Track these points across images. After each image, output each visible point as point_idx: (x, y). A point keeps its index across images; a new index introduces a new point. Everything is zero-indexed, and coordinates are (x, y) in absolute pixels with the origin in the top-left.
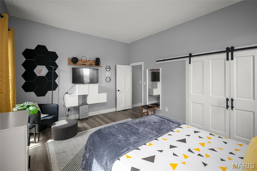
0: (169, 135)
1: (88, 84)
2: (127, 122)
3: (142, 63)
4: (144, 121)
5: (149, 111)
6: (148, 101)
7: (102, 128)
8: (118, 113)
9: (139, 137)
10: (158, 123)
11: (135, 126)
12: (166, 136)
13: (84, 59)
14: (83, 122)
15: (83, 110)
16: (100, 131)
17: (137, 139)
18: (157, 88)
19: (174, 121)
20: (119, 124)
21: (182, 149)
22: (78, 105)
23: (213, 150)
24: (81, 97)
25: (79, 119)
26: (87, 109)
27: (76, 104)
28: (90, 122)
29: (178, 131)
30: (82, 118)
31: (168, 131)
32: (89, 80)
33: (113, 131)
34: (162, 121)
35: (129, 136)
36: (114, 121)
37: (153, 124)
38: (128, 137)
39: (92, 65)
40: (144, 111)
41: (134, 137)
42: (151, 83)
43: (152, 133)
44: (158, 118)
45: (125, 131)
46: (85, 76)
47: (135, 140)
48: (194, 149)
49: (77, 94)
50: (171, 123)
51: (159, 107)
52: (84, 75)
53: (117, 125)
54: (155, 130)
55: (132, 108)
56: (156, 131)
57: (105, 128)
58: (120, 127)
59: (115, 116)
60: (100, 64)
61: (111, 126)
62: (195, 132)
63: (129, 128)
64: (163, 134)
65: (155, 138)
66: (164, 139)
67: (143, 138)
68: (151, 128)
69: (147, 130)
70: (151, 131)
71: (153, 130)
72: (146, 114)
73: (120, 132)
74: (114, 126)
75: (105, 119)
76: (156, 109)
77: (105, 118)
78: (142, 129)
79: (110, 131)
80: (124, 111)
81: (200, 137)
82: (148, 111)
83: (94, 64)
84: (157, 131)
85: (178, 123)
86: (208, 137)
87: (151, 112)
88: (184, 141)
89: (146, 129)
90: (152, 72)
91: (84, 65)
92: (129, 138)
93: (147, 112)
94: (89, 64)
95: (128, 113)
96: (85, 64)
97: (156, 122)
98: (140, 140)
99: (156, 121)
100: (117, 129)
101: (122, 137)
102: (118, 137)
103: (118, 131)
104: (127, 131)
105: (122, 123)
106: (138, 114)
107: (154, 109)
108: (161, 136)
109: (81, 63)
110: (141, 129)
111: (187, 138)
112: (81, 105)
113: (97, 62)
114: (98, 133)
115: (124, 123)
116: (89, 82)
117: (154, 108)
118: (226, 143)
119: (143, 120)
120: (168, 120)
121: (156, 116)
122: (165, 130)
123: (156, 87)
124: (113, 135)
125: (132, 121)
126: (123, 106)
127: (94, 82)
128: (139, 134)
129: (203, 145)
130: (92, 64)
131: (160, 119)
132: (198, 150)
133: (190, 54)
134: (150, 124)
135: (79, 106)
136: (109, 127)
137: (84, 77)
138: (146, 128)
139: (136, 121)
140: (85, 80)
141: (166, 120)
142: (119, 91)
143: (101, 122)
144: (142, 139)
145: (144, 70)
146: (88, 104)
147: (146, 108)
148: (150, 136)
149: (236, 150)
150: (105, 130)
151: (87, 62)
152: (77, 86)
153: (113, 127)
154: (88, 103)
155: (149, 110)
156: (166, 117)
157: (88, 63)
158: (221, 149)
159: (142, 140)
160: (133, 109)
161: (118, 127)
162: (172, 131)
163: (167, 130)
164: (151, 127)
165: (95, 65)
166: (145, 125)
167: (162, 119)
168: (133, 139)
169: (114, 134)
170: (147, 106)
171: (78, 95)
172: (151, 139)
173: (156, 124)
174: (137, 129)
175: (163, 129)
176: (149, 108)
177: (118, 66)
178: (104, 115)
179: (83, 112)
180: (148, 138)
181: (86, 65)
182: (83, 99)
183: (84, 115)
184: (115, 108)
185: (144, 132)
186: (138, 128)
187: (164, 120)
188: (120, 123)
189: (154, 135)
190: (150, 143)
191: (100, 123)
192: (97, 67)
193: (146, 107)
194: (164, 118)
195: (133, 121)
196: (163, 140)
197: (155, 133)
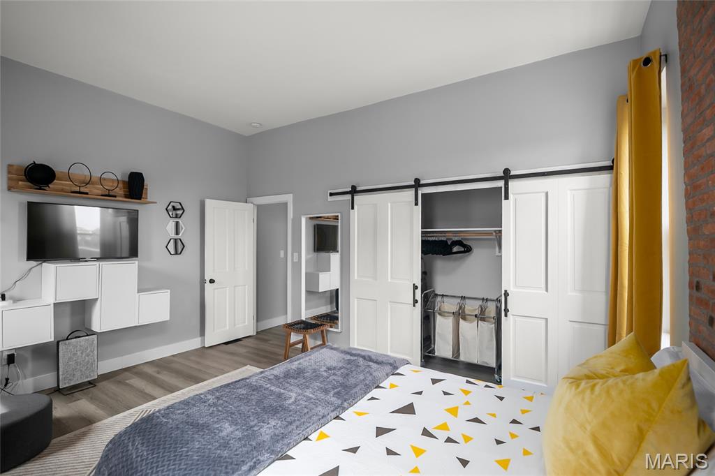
0: (372, 398)
1: (95, 263)
2: (246, 379)
3: (288, 198)
4: (298, 368)
5: (310, 337)
6: (306, 310)
7: (159, 411)
8: (210, 351)
9: (288, 419)
10: (339, 370)
11: (273, 388)
12: (363, 404)
13: (80, 172)
14: (74, 399)
15: (75, 354)
16: (152, 419)
17: (280, 427)
18: (330, 271)
19: (380, 359)
20: (217, 389)
21: (406, 431)
22: (53, 340)
23: (476, 420)
24: (68, 309)
25: (57, 390)
26: (92, 352)
27: (47, 336)
28: (106, 394)
29: (392, 386)
30: (72, 383)
31: (368, 389)
32: (98, 250)
33: (201, 414)
34: (349, 362)
35: (256, 421)
36: (197, 380)
37: (325, 374)
38: (252, 427)
39: (115, 196)
40: (294, 337)
41: (273, 422)
42: (313, 255)
43: (326, 401)
44: (337, 355)
45: (242, 408)
46: (81, 234)
47: (277, 432)
48: (435, 428)
49: (49, 298)
50: (374, 366)
51: (337, 324)
52: (78, 232)
53: (212, 392)
54: (332, 392)
55: (255, 334)
56: (335, 394)
57: (168, 408)
58: (224, 399)
59: (198, 363)
60: (146, 194)
61: (193, 398)
62: (435, 381)
63: (255, 397)
64: (355, 399)
65: (334, 414)
66: (360, 414)
67: (298, 420)
68: (321, 388)
69: (311, 395)
70: (322, 396)
71: (326, 391)
72: (300, 346)
73: (226, 415)
74: (202, 396)
75: (165, 377)
76: (327, 331)
77: (165, 372)
78: (294, 395)
79: (188, 416)
80: (229, 345)
81: (445, 393)
82: (304, 337)
83: (120, 191)
84: (337, 394)
85: (391, 364)
86: (462, 390)
87: (315, 339)
88: (409, 409)
89: (308, 393)
90: (315, 226)
91: (82, 192)
92: (255, 429)
93: (304, 342)
94: (100, 192)
95: (242, 350)
96: (83, 190)
97: (335, 368)
98: (292, 427)
99: (334, 364)
100: (214, 405)
101: (231, 429)
102: (220, 430)
103: (219, 411)
104: (248, 408)
105: (228, 385)
106: (277, 350)
107: (322, 331)
108: (351, 405)
109: (68, 188)
110: (292, 395)
111: (416, 400)
112: (67, 339)
113: (135, 186)
114: (145, 427)
115: (236, 382)
116: (99, 256)
117: (322, 328)
118: (501, 399)
119: (295, 365)
120: (365, 359)
121: (332, 351)
122: (358, 388)
123: (327, 269)
124: (199, 427)
125: (262, 372)
126: (228, 328)
127: (119, 256)
128: (285, 409)
129: (454, 411)
130: (111, 193)
131: (344, 359)
132: (444, 427)
133: (354, 187)
134: (316, 376)
135: (58, 342)
136: (186, 403)
137: (79, 238)
138: (308, 391)
139: (275, 372)
140: (80, 248)
141: (361, 359)
142: (212, 281)
143: (150, 389)
144: (298, 423)
145: (293, 220)
146: (94, 333)
147: (300, 329)
148: (321, 410)
149: (524, 412)
150: (170, 414)
151: (93, 184)
152: (49, 268)
153: (199, 399)
154: (96, 327)
155: (307, 336)
156: (358, 349)
157: (97, 189)
158: (494, 415)
159: (297, 427)
160: (260, 336)
161: (218, 398)
162: (378, 387)
163: (366, 385)
164: (321, 383)
165: (126, 197)
166: (304, 381)
167: (349, 357)
168: (267, 430)
169: (203, 425)
170: (302, 322)
171: (52, 301)
172: (324, 420)
173: (334, 374)
174: (279, 395)
175: (356, 386)
176: (307, 329)
177: (209, 202)
178: (161, 364)
179: (77, 363)
180: (315, 418)
181: (87, 193)
182: (73, 314)
183: (78, 374)
184: (199, 339)
185: (301, 402)
186: (282, 391)
187: (356, 358)
188: (221, 387)
189: (330, 408)
190: (321, 432)
191: (146, 393)
192: (133, 205)
193: (299, 326)
194: (354, 352)
195: (266, 373)
196: (357, 416)
197: (333, 399)
